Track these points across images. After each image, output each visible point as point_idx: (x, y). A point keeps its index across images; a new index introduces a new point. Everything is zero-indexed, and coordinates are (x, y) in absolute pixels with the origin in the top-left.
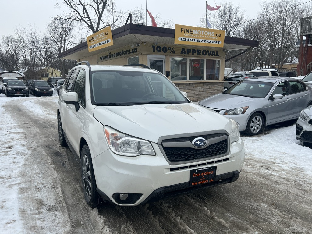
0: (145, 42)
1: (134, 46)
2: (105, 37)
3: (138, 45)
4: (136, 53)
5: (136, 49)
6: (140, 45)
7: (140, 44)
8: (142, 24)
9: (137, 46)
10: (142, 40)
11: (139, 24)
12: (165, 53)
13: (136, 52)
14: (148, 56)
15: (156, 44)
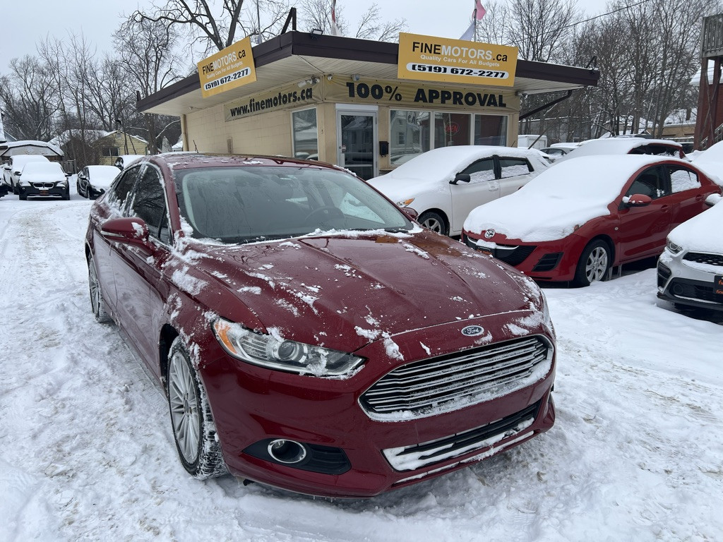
0: (330, 75)
1: (305, 83)
2: (237, 62)
3: (314, 82)
4: (310, 100)
5: (310, 90)
6: (318, 81)
7: (319, 78)
8: (319, 33)
9: (311, 82)
10: (324, 70)
11: (312, 32)
12: (378, 101)
13: (310, 96)
14: (339, 106)
15: (355, 80)
